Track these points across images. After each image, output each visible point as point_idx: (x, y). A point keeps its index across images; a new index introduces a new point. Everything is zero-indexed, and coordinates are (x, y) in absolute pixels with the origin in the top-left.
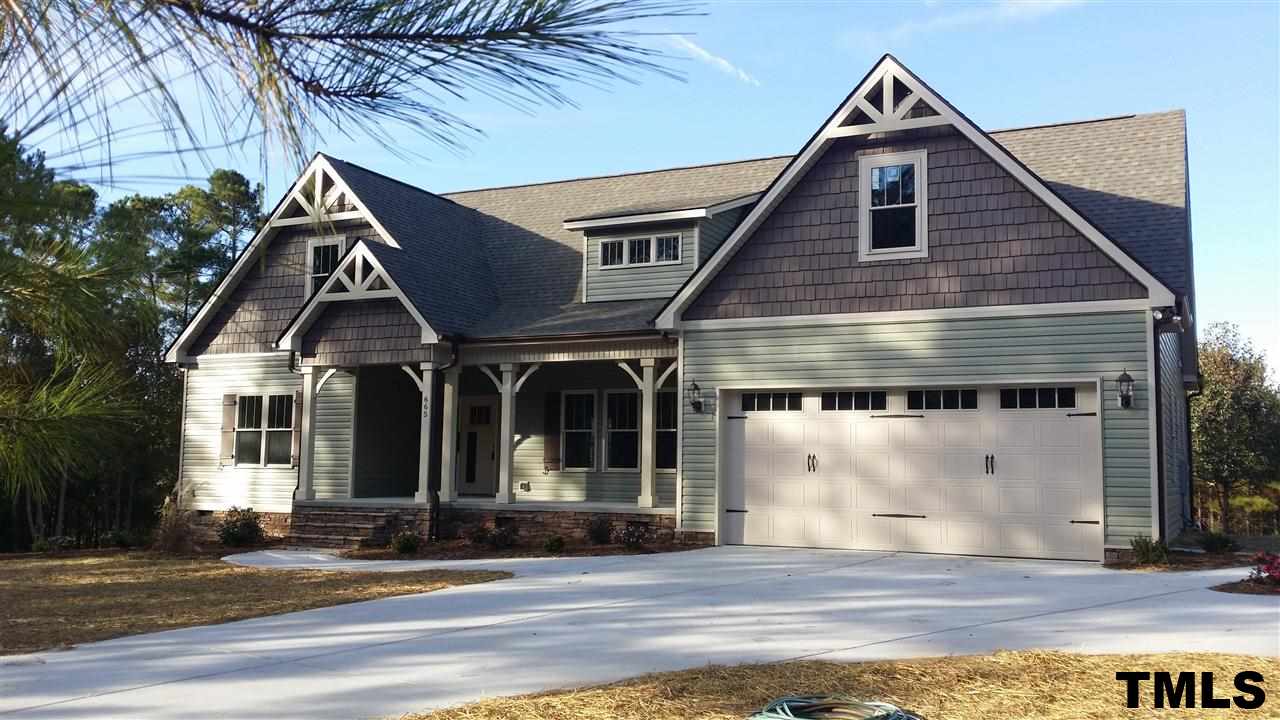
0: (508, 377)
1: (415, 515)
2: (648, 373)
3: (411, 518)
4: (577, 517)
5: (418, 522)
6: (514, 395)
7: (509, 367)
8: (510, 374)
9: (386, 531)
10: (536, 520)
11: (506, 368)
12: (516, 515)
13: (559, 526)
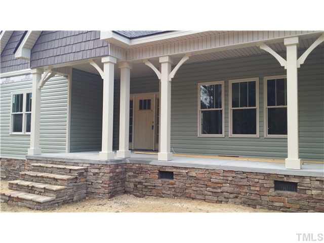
0: (165, 68)
1: (99, 169)
2: (292, 52)
3: (97, 171)
4: (225, 174)
5: (101, 174)
6: (170, 80)
7: (166, 59)
8: (167, 64)
9: (78, 181)
10: (190, 174)
11: (164, 60)
12: (174, 170)
13: (210, 181)
